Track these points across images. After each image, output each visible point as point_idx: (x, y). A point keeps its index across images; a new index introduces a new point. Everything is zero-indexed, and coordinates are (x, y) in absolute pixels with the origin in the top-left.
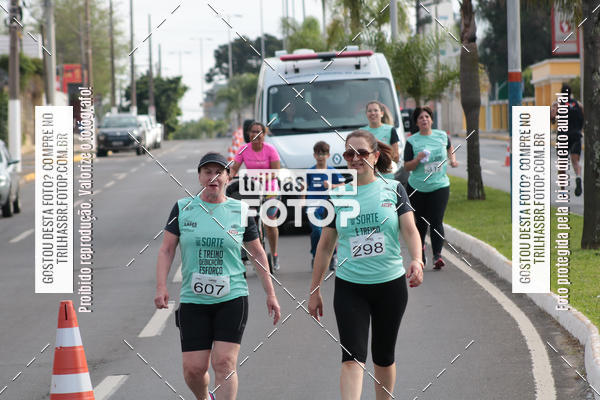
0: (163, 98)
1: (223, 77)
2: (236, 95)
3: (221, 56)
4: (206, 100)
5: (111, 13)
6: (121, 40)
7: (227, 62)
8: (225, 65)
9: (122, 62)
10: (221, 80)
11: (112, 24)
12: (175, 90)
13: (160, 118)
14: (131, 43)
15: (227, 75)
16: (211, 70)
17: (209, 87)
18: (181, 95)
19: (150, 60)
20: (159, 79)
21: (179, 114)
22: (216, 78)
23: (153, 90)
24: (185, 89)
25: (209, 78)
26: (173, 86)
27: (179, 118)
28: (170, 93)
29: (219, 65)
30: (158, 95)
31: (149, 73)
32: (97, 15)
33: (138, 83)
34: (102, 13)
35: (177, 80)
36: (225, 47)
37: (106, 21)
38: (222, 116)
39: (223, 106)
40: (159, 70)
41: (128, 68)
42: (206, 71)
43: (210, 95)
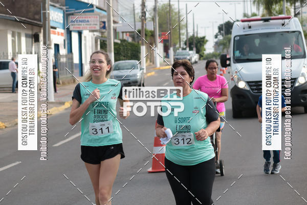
0: (199, 45)
1: (221, 36)
2: (226, 43)
3: (220, 28)
4: (215, 45)
5: (179, 12)
6: (183, 23)
7: (223, 30)
8: (222, 32)
9: (183, 31)
10: (221, 37)
11: (179, 17)
12: (203, 41)
13: (198, 52)
14: (187, 24)
15: (223, 35)
16: (217, 34)
17: (216, 40)
18: (206, 43)
19: (194, 30)
20: (197, 37)
21: (205, 50)
22: (219, 37)
23: (195, 41)
24: (207, 41)
25: (216, 37)
26: (202, 40)
27: (205, 52)
28: (201, 43)
29: (220, 32)
30: (196, 43)
31: (193, 35)
32: (174, 14)
33: (189, 39)
34: (176, 13)
35: (204, 38)
36: (222, 25)
37: (177, 16)
38: (221, 51)
39: (221, 47)
40: (197, 34)
41: (186, 33)
42: (215, 34)
43: (216, 43)
